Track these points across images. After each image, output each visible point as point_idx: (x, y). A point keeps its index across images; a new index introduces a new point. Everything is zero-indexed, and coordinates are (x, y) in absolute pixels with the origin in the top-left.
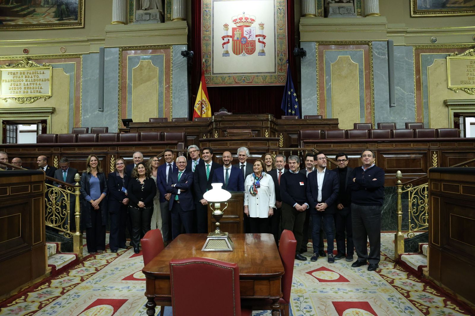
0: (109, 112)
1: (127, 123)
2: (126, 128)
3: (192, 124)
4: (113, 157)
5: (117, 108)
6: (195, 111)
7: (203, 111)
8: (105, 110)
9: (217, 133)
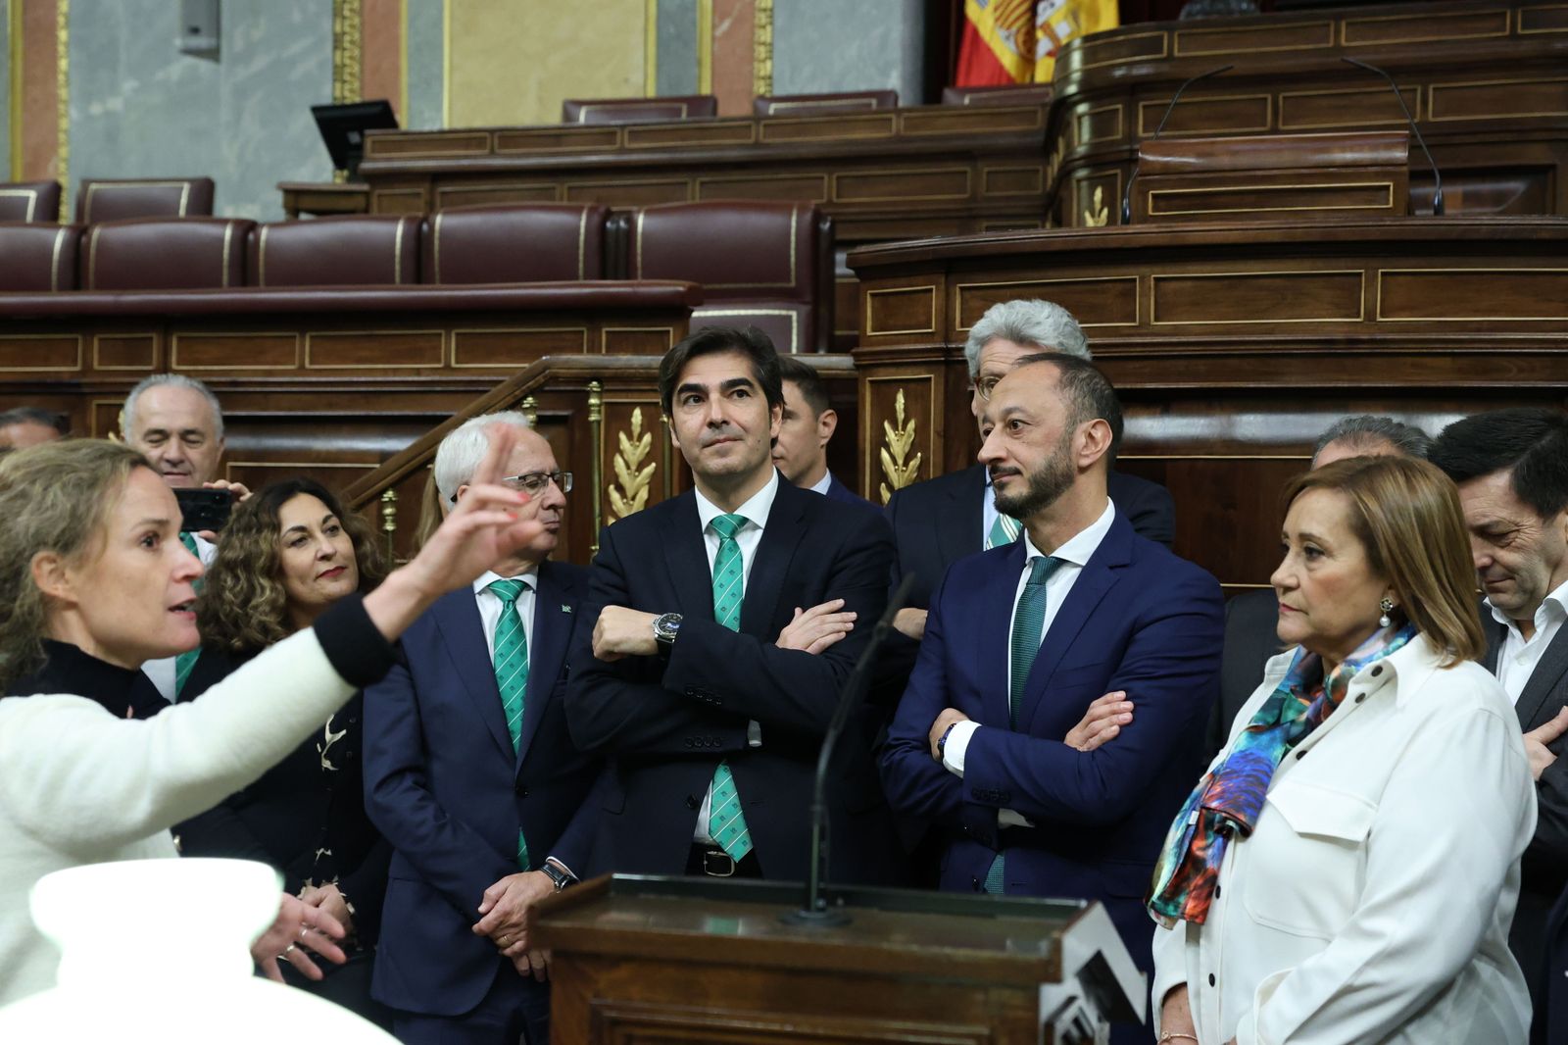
0: (260, 63)
1: (354, 138)
2: (349, 180)
3: (899, 139)
5: (327, 25)
6: (975, 32)
7: (1047, 28)
8: (234, 39)
9: (1105, 211)
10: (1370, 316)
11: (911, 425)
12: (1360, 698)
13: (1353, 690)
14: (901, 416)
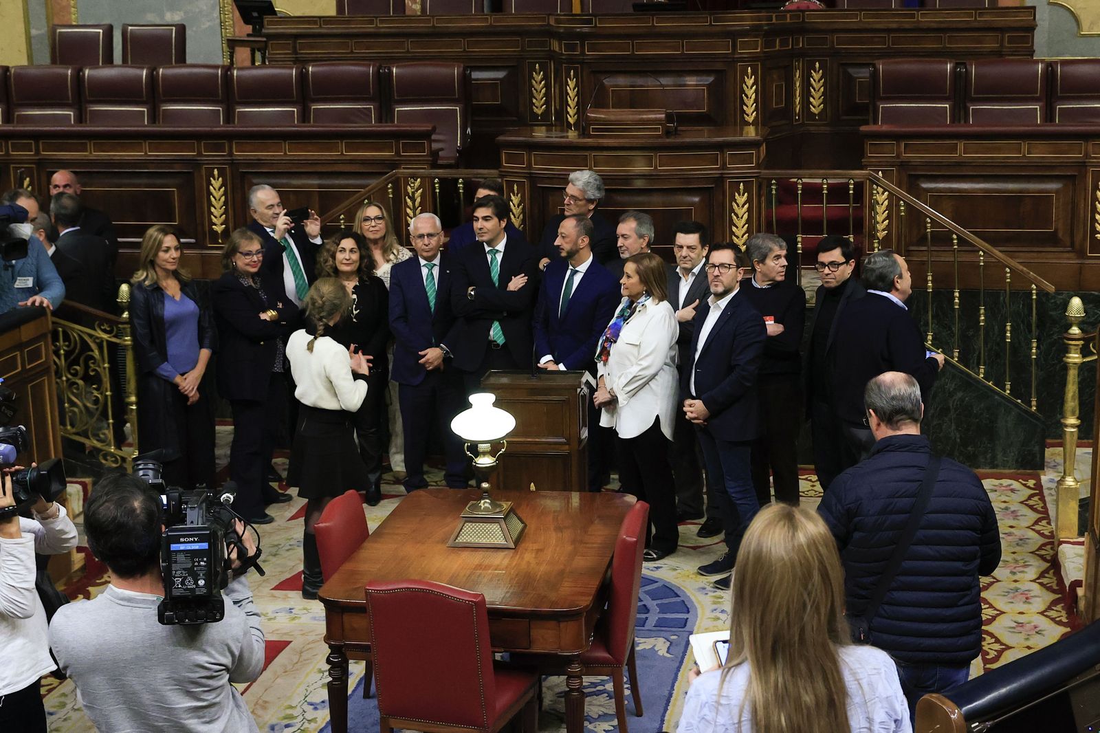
1: (255, 14)
2: (253, 34)
3: (491, 26)
4: (216, 176)
9: (575, 79)
10: (656, 167)
11: (519, 195)
12: (639, 311)
13: (638, 309)
14: (516, 192)
